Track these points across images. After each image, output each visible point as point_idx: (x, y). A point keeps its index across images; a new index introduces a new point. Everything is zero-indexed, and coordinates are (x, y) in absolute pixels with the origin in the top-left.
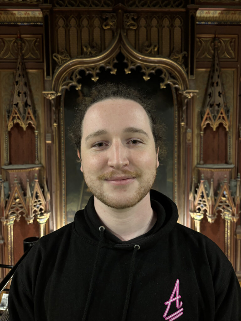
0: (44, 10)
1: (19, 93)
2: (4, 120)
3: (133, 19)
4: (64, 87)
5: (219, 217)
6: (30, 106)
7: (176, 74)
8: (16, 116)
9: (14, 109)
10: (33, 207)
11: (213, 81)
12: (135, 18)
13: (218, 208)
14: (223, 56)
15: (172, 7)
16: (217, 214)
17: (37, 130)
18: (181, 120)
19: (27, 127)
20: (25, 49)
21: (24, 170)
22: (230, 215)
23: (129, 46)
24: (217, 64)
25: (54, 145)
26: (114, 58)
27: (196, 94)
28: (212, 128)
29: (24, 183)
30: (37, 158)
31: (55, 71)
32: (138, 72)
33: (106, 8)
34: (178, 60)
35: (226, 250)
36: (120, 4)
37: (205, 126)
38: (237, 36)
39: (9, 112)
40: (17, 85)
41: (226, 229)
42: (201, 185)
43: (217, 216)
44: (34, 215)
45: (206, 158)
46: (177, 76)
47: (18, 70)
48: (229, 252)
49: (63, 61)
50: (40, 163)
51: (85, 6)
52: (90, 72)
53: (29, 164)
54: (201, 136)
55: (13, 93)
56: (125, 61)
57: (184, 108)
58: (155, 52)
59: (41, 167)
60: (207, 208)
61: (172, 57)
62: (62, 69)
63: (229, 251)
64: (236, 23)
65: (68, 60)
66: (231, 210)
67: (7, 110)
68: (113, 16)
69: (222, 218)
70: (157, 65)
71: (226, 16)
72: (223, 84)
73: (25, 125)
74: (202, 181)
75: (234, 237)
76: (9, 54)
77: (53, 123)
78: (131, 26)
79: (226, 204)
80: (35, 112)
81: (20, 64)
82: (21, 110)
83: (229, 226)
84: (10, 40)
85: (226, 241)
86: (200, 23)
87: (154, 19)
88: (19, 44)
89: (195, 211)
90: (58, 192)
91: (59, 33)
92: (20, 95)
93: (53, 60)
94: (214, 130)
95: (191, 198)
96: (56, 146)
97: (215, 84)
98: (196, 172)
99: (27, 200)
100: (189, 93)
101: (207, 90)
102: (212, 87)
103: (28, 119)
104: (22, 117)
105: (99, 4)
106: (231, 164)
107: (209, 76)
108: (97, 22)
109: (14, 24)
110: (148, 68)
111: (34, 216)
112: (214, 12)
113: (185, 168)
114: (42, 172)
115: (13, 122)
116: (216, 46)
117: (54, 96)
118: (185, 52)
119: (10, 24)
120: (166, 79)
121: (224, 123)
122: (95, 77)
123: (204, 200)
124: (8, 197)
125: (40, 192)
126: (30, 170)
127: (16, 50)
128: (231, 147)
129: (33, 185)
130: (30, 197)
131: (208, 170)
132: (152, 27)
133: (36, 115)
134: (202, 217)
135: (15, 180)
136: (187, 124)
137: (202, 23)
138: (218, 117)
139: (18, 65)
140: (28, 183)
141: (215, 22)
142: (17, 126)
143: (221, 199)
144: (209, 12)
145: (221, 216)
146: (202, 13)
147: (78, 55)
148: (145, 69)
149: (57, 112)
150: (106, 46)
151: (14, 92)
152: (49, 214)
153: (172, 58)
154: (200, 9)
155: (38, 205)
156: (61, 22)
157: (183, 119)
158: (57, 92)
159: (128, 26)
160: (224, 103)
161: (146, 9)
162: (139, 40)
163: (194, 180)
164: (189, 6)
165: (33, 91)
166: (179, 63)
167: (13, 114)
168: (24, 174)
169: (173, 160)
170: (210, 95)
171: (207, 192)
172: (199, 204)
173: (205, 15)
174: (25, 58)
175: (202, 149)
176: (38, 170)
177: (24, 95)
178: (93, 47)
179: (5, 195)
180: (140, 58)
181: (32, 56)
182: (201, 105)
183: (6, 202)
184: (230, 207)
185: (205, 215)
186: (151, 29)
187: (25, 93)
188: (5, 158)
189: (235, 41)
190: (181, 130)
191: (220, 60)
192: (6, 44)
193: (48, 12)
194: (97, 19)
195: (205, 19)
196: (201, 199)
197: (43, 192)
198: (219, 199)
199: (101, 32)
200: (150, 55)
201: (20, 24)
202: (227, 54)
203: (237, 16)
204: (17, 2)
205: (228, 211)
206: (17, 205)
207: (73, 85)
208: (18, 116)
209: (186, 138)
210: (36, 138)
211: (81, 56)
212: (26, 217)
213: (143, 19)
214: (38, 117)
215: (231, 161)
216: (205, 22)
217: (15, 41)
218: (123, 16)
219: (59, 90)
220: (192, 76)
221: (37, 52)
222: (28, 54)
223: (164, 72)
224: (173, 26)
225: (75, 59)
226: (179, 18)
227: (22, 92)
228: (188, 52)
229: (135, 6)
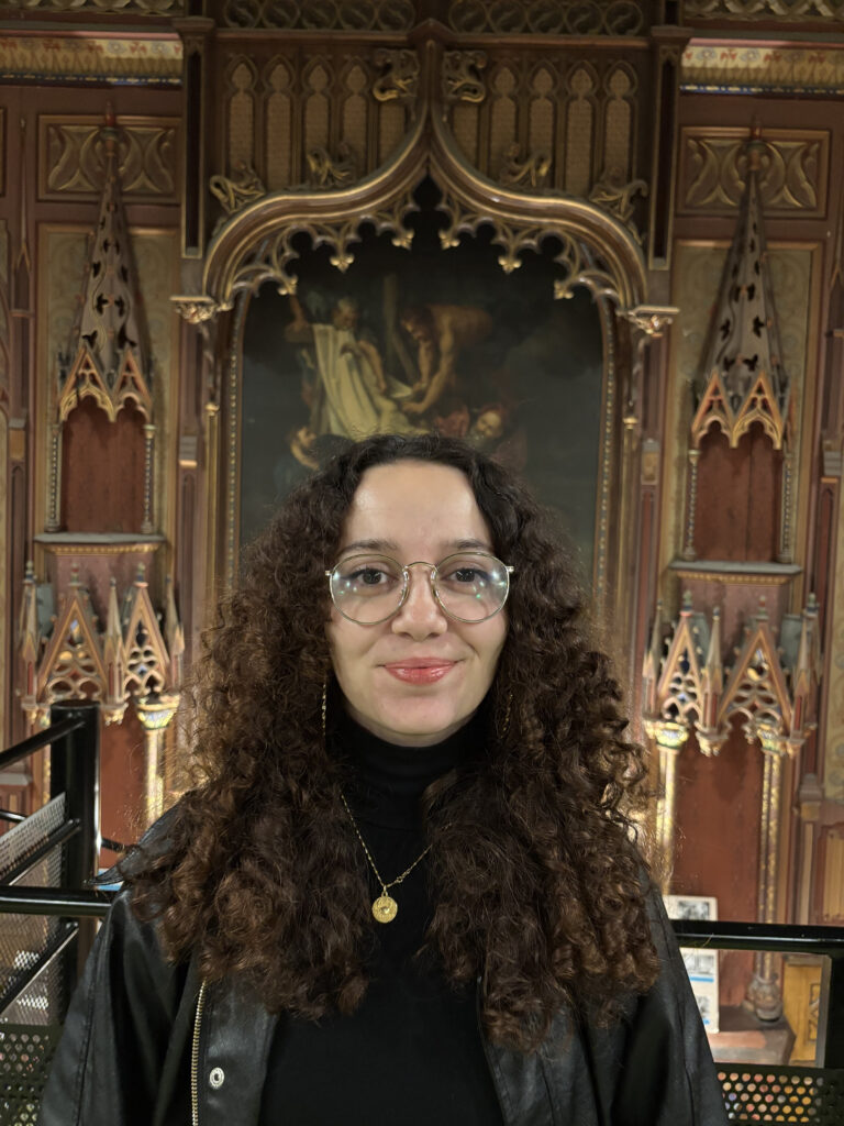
0: (189, 37)
1: (101, 301)
2: (49, 386)
3: (473, 70)
4: (242, 284)
5: (737, 735)
6: (133, 344)
7: (606, 252)
8: (87, 373)
9: (82, 351)
10: (124, 669)
11: (739, 281)
12: (480, 66)
13: (735, 705)
14: (775, 201)
15: (604, 32)
16: (729, 726)
17: (152, 423)
18: (624, 408)
19: (121, 411)
20: (128, 161)
21: (103, 549)
22: (778, 735)
23: (458, 160)
24: (755, 227)
25: (207, 473)
26: (405, 195)
27: (670, 321)
28: (726, 439)
29: (100, 591)
30: (147, 513)
31: (216, 231)
32: (483, 242)
33: (387, 35)
34: (617, 207)
35: (763, 856)
36: (431, 22)
37: (704, 432)
38: (826, 133)
39: (66, 360)
40: (96, 274)
41: (766, 783)
42: (680, 625)
43: (731, 734)
44: (127, 695)
45: (706, 539)
46: (610, 262)
47: (102, 228)
48: (773, 863)
49: (242, 201)
50: (159, 532)
51: (319, 24)
52: (329, 239)
53: (121, 532)
54: (690, 464)
55: (83, 300)
56: (443, 206)
57: (638, 368)
58: (538, 178)
59: (160, 543)
61: (596, 196)
62: (236, 226)
63: (772, 858)
64: (824, 91)
65: (257, 197)
66: (778, 717)
67: (60, 355)
68: (409, 58)
69: (748, 740)
70: (545, 220)
71: (791, 69)
72: (770, 295)
73: (115, 404)
74: (685, 614)
75: (792, 812)
76: (77, 176)
77: (206, 404)
78: (466, 93)
79: (763, 693)
80: (148, 365)
81: (108, 208)
82: (105, 355)
83: (776, 773)
84: (82, 131)
85: (764, 824)
86: (702, 89)
87: (543, 70)
88: (110, 145)
89: (660, 717)
91: (233, 112)
92: (105, 306)
93: (211, 197)
94: (734, 443)
95: (649, 673)
96: (211, 478)
97: (744, 293)
98: (669, 584)
99: (108, 645)
100: (648, 316)
101: (716, 311)
102: (734, 303)
103: (124, 384)
104: (105, 377)
105: (365, 19)
106: (789, 563)
107: (727, 264)
108: (355, 78)
109: (95, 79)
110: (515, 232)
111: (128, 700)
112: (748, 53)
113: (631, 570)
114: (163, 561)
115: (78, 393)
116: (754, 168)
117: (208, 311)
118: (638, 183)
119: (84, 81)
120: (574, 268)
121: (767, 422)
122: (342, 257)
123: (689, 677)
124: (49, 635)
125: (154, 629)
126: (122, 549)
127: (100, 164)
128: (795, 507)
129: (129, 599)
130: (117, 637)
131: (708, 577)
132: (536, 97)
133: (153, 374)
134: (684, 737)
135: (72, 580)
136: (645, 424)
137: (709, 88)
138: (747, 403)
139: (104, 213)
140: (114, 588)
141: (753, 86)
142: (88, 406)
143: (745, 676)
144: (733, 53)
145: (745, 732)
146: (704, 56)
147: (290, 184)
148: (505, 234)
149: (219, 369)
150: (383, 155)
151: (86, 298)
152: (177, 699)
153: (595, 201)
154: (693, 40)
155: (143, 667)
156: (241, 76)
157: (631, 404)
159: (456, 92)
160: (772, 355)
161: (516, 38)
162: (489, 139)
163: (662, 612)
164: (661, 30)
165: (148, 298)
166: (618, 216)
167: (79, 368)
168: (102, 562)
169: (593, 541)
170: (726, 328)
171: (699, 651)
172: (675, 691)
173: (721, 65)
174: (127, 189)
175: (692, 508)
176: (149, 552)
177: (116, 309)
178: (338, 159)
179: (38, 625)
180: (496, 200)
181: (150, 185)
182: (695, 362)
183: (43, 647)
184: (775, 706)
185: (692, 731)
186: (530, 105)
187: (120, 303)
188: (48, 510)
189: (819, 152)
190: (626, 440)
191: (766, 213)
192: (69, 146)
193: (200, 42)
194: (356, 69)
195: (718, 75)
196: (679, 674)
197: (163, 625)
198: (741, 673)
199: (367, 112)
200: (525, 187)
201: (113, 80)
202: (792, 193)
203: (828, 67)
204: (110, 11)
205: (772, 720)
206: (75, 661)
207: (269, 278)
208: (92, 375)
209: (639, 471)
210: (149, 450)
211: (300, 186)
212: (101, 700)
213: (506, 70)
214: (159, 381)
215: (790, 554)
216: (720, 85)
217: (98, 134)
218: (441, 58)
219: (224, 295)
220: (659, 260)
221: (164, 171)
222: (135, 178)
223: (569, 245)
224: (605, 94)
225: (281, 194)
226: (625, 70)
227: (111, 299)
228: (648, 181)
229: (480, 28)
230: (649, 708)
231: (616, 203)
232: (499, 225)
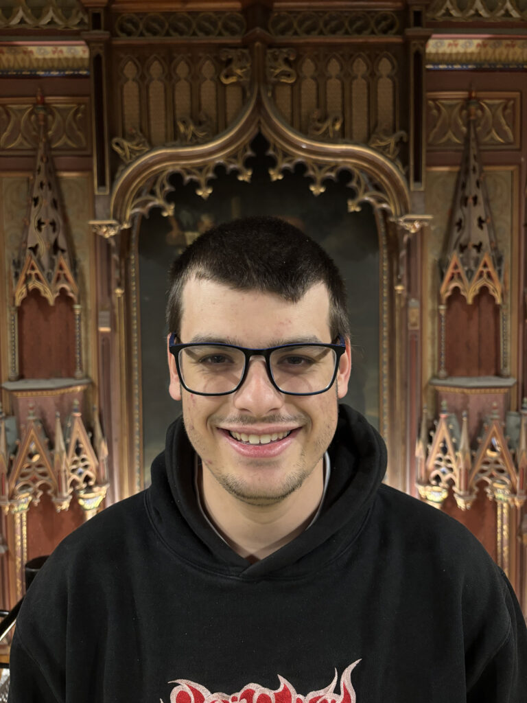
0: (93, 45)
1: (40, 223)
2: (7, 281)
3: (287, 61)
4: (137, 210)
5: (482, 495)
6: (63, 251)
7: (382, 180)
8: (33, 273)
9: (29, 258)
10: (68, 473)
11: (467, 193)
12: (292, 59)
13: (480, 475)
14: (487, 139)
15: (373, 33)
16: (476, 490)
17: (79, 303)
18: (395, 280)
19: (57, 298)
20: (54, 127)
21: (50, 392)
22: (507, 492)
24: (475, 157)
25: (118, 335)
26: (245, 146)
27: (426, 224)
28: (464, 299)
29: (49, 421)
30: (79, 364)
31: (117, 175)
32: (298, 175)
33: (227, 39)
34: (387, 150)
36: (258, 30)
37: (448, 294)
38: (518, 94)
39: (18, 264)
40: (35, 205)
41: (499, 522)
42: (440, 423)
43: (478, 494)
44: (71, 490)
45: (452, 364)
46: (384, 185)
47: (39, 173)
49: (135, 154)
50: (87, 376)
51: (182, 33)
52: (194, 177)
53: (61, 377)
54: (440, 316)
56: (271, 152)
57: (403, 253)
58: (334, 132)
59: (88, 384)
60: (455, 475)
61: (374, 142)
62: (131, 172)
64: (516, 67)
65: (145, 151)
67: (14, 261)
68: (243, 54)
69: (488, 498)
70: (340, 160)
71: (494, 52)
72: (487, 201)
73: (53, 292)
74: (443, 416)
75: (517, 540)
76: (20, 139)
77: (115, 289)
78: (283, 77)
79: (498, 467)
80: (74, 265)
81: (42, 159)
82: (45, 260)
83: (506, 515)
84: (21, 108)
85: (499, 549)
86: (436, 67)
87: (334, 60)
88: (41, 117)
89: (428, 483)
90: (126, 440)
91: (125, 94)
92: (43, 227)
93: (113, 152)
94: (470, 301)
95: (420, 454)
96: (120, 338)
97: (470, 201)
98: (429, 394)
99: (56, 458)
100: (412, 221)
101: (452, 213)
102: (464, 208)
103: (58, 279)
104: (45, 276)
105: (212, 28)
106: (508, 377)
107: (457, 182)
108: (208, 68)
109: (29, 73)
110: (320, 168)
111: (72, 494)
112: (466, 43)
113: (405, 385)
114: (91, 396)
115: (27, 287)
116: (472, 118)
117: (115, 229)
118: (402, 133)
119: (22, 75)
120: (361, 192)
121: (491, 287)
122: (204, 189)
123: (447, 457)
124: (15, 452)
125: (86, 440)
126: (62, 391)
127: (34, 129)
128: (509, 338)
129: (69, 424)
130: (61, 452)
131: (457, 390)
132: (330, 77)
133: (78, 271)
134: (445, 495)
135: (29, 415)
136: (409, 289)
137: (441, 67)
138: (477, 274)
139: (39, 163)
140: (58, 420)
141: (470, 64)
142: (35, 294)
143: (485, 455)
144: (456, 43)
145: (486, 493)
146: (440, 46)
147: (167, 141)
148: (313, 170)
149: (123, 263)
150: (229, 119)
151: (30, 222)
152: (104, 489)
153: (373, 146)
154: (434, 36)
155: (81, 470)
156: (130, 70)
157: (399, 277)
158: (121, 222)
159: (276, 76)
160: (491, 242)
161: (314, 38)
162: (300, 106)
163: (426, 414)
164: (412, 31)
165: (72, 218)
166: (389, 156)
167: (27, 269)
168: (49, 401)
169: (378, 368)
170: (460, 224)
171: (454, 440)
172: (438, 466)
173: (448, 50)
174: (54, 146)
175: (443, 344)
176: (81, 391)
177: (51, 228)
178: (199, 123)
179: (7, 447)
180: (304, 147)
181: (70, 143)
182: (439, 247)
183: (11, 462)
184: (506, 474)
185: (451, 492)
186: (326, 84)
187: (53, 224)
188: (10, 365)
189: (514, 105)
190: (397, 301)
191: (482, 148)
192: (13, 118)
193: (101, 48)
195: (446, 58)
196: (440, 455)
197: (92, 440)
198: (482, 456)
199: (217, 90)
200: (325, 138)
201: (41, 73)
202: (498, 134)
203: (518, 50)
205: (503, 483)
206: (34, 470)
207: (155, 205)
208: (37, 275)
209: (407, 320)
210: (78, 322)
211: (173, 143)
212: (53, 495)
213: (308, 60)
214: (82, 275)
215: (507, 371)
216: (447, 64)
217: (32, 110)
218: (265, 54)
219: (125, 218)
220: (418, 184)
221: (79, 133)
222: (60, 138)
223: (356, 176)
224: (375, 74)
225: (160, 149)
226: (388, 58)
227: (47, 221)
228: (408, 131)
229: (291, 33)
230: (421, 478)
231: (386, 147)
232: (310, 163)
